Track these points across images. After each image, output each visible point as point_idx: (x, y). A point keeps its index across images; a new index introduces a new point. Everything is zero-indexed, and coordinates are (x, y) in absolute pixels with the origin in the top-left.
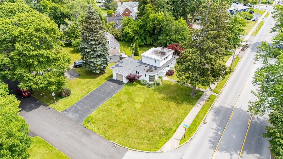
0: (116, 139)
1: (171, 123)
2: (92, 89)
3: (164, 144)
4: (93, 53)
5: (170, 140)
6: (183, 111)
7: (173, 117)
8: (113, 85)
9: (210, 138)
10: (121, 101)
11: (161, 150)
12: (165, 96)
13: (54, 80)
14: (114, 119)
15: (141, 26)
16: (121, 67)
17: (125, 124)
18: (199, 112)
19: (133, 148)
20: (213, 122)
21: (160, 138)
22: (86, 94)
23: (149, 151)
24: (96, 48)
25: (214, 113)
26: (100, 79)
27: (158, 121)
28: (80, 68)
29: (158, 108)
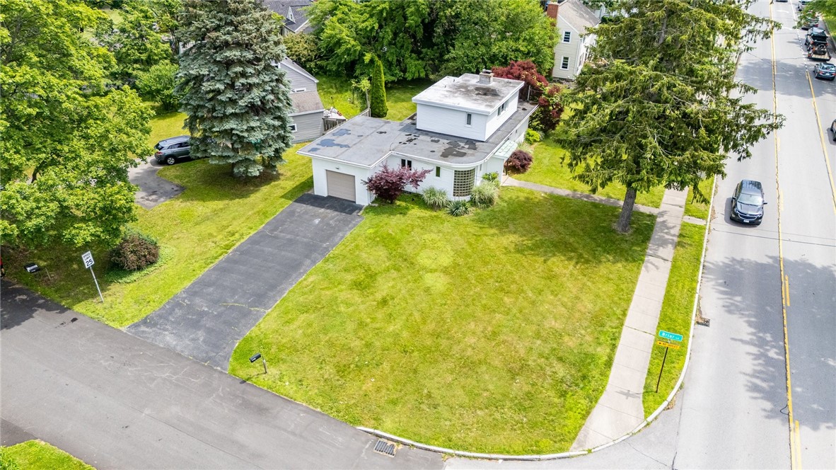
0: (383, 417)
1: (583, 332)
2: (242, 235)
3: (584, 417)
4: (234, 98)
5: (603, 399)
6: (609, 288)
7: (579, 311)
8: (319, 217)
9: (748, 378)
10: (366, 271)
11: (581, 445)
12: (525, 238)
13: (86, 199)
14: (354, 339)
15: (385, 14)
16: (344, 149)
17: (406, 352)
18: (670, 285)
19: (466, 449)
20: (730, 316)
21: (563, 394)
22: (220, 252)
23: (533, 452)
24: (243, 75)
25: (720, 285)
26: (266, 199)
27: (530, 330)
28: (181, 164)
29: (514, 282)
